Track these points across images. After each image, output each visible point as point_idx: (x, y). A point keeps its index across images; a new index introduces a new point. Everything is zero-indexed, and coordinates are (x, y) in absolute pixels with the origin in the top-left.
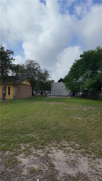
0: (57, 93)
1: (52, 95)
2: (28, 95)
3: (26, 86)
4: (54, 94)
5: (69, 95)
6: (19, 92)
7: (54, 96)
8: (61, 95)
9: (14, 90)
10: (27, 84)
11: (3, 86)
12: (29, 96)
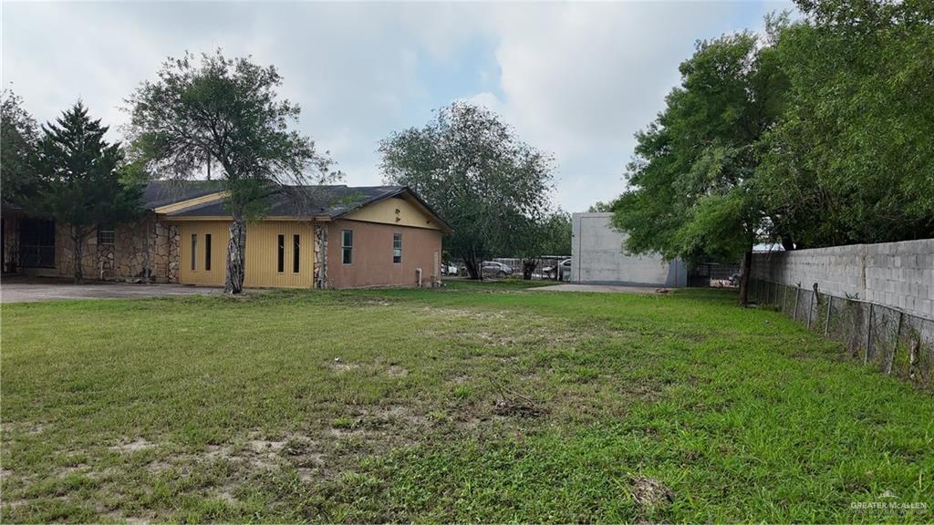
0: (601, 271)
1: (576, 279)
2: (414, 274)
3: (397, 231)
4: (588, 271)
5: (666, 277)
6: (347, 259)
7: (586, 283)
8: (625, 279)
9: (317, 249)
10: (399, 223)
11: (233, 231)
12: (418, 281)
